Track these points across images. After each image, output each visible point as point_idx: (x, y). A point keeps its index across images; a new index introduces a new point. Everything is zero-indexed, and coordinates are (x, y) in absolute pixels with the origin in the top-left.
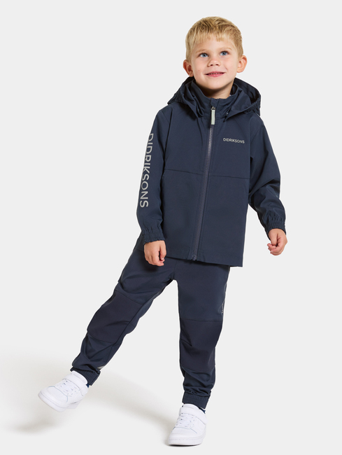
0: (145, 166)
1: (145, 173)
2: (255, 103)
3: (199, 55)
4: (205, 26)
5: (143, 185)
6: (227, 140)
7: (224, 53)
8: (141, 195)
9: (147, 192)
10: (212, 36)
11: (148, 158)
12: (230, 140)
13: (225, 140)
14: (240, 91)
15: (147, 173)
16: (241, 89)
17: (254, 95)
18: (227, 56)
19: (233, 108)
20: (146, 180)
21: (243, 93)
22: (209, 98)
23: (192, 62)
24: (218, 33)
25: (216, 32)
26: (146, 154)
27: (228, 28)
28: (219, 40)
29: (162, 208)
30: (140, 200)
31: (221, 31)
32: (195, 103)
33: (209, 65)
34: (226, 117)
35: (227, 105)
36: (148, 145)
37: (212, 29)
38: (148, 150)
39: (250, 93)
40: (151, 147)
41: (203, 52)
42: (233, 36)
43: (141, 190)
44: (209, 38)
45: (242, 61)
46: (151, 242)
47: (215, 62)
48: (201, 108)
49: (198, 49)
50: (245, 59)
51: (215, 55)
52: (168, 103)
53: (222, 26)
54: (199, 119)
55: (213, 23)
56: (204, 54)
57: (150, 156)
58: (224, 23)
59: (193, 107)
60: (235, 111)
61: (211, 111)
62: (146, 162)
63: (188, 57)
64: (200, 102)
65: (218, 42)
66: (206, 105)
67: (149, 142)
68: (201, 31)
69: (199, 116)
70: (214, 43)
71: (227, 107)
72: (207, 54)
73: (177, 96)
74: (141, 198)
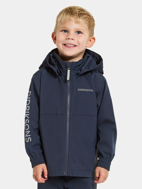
0: (26, 113)
1: (26, 118)
2: (99, 65)
3: (62, 31)
4: (70, 11)
5: (26, 127)
6: (80, 90)
7: (79, 32)
8: (25, 134)
9: (29, 132)
10: (73, 19)
11: (28, 108)
12: (83, 90)
13: (79, 90)
14: (89, 57)
15: (28, 119)
16: (89, 55)
17: (98, 59)
18: (80, 34)
19: (83, 68)
20: (27, 123)
21: (91, 58)
22: (65, 62)
23: (57, 34)
24: (77, 18)
25: (76, 17)
26: (27, 106)
27: (85, 16)
28: (77, 22)
29: (41, 140)
30: (25, 137)
31: (79, 17)
32: (56, 66)
33: (67, 39)
34: (78, 74)
35: (79, 66)
36: (28, 99)
37: (74, 14)
38: (28, 102)
39: (95, 58)
40: (30, 100)
41: (65, 29)
42: (87, 22)
43: (25, 131)
44: (70, 20)
45: (92, 40)
46: (36, 165)
47: (71, 37)
48: (60, 69)
49: (62, 26)
50: (94, 39)
51: (72, 32)
52: (40, 68)
53: (81, 14)
54: (60, 77)
55: (75, 10)
56: (65, 31)
57: (29, 107)
58: (82, 12)
59: (55, 69)
60: (84, 70)
61: (67, 71)
62: (26, 111)
63: (55, 30)
64: (60, 66)
65: (76, 24)
66: (63, 67)
67: (28, 97)
68: (66, 14)
69: (60, 75)
70: (74, 24)
71: (79, 67)
72: (67, 31)
73: (45, 62)
74: (26, 136)
